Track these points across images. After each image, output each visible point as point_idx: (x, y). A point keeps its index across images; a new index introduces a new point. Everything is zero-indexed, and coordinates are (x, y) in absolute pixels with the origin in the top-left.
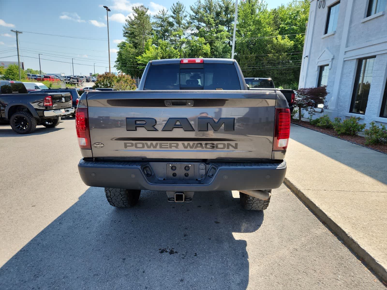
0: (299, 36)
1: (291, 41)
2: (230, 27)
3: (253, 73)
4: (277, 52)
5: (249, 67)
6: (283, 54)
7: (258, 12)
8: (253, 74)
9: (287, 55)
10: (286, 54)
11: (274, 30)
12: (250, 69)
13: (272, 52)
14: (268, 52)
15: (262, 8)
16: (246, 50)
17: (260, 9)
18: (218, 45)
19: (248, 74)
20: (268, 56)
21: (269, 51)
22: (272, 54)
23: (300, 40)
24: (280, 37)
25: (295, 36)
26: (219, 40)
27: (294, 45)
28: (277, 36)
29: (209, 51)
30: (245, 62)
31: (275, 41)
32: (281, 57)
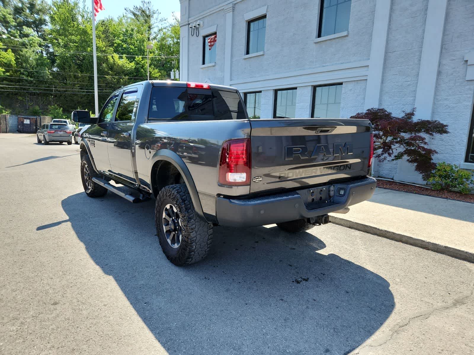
0: (139, 59)
1: (131, 62)
2: (40, 32)
3: (88, 97)
4: (116, 75)
5: (81, 89)
6: (124, 77)
7: (81, 19)
8: (89, 99)
9: (128, 79)
10: (127, 77)
11: (107, 46)
12: (84, 92)
13: (109, 73)
14: (104, 72)
15: (86, 16)
16: (74, 67)
17: (83, 17)
18: (28, 55)
19: (81, 98)
20: (106, 77)
21: (106, 71)
22: (110, 76)
23: (141, 63)
24: (116, 56)
25: (135, 58)
26: (29, 47)
27: (135, 68)
28: (113, 55)
29: (13, 61)
30: (75, 82)
31: (111, 60)
32: (121, 80)
